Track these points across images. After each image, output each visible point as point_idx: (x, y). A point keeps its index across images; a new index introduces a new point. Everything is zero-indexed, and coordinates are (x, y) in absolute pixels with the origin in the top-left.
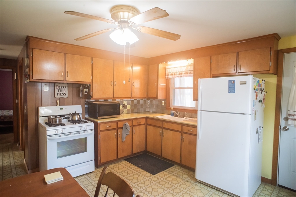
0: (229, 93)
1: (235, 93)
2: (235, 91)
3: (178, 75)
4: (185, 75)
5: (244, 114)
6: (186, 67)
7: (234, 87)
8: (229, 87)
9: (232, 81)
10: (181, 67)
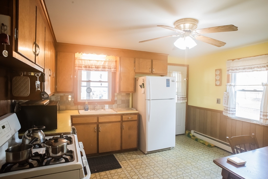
0: (167, 87)
1: (169, 87)
2: (169, 85)
3: (94, 69)
4: (103, 69)
5: (172, 99)
6: (104, 62)
7: (169, 83)
8: (167, 83)
9: (168, 79)
10: (97, 61)
